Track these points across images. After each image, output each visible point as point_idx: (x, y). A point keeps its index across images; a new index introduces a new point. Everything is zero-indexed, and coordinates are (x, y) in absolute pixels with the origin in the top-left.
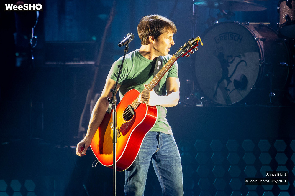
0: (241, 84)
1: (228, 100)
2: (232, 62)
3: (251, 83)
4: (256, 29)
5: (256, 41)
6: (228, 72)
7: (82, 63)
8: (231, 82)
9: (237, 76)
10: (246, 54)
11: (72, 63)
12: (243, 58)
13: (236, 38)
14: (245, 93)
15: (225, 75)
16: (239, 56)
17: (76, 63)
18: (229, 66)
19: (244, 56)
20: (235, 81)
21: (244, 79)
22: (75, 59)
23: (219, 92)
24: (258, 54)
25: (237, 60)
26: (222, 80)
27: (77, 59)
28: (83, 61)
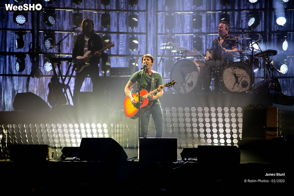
0: (191, 85)
1: (185, 91)
2: (187, 76)
3: (195, 84)
4: (197, 62)
5: (196, 67)
6: (185, 80)
7: (126, 76)
8: (186, 84)
9: (189, 81)
10: (192, 72)
11: (121, 76)
12: (191, 74)
13: (189, 66)
14: (192, 88)
15: (184, 81)
16: (190, 73)
17: (123, 76)
18: (185, 77)
19: (192, 73)
20: (188, 83)
21: (192, 82)
22: (123, 74)
23: (182, 87)
24: (197, 72)
25: (189, 75)
26: (183, 83)
27: (124, 74)
28: (126, 75)
